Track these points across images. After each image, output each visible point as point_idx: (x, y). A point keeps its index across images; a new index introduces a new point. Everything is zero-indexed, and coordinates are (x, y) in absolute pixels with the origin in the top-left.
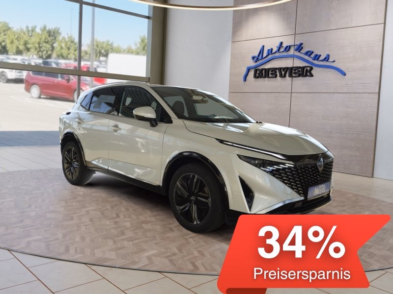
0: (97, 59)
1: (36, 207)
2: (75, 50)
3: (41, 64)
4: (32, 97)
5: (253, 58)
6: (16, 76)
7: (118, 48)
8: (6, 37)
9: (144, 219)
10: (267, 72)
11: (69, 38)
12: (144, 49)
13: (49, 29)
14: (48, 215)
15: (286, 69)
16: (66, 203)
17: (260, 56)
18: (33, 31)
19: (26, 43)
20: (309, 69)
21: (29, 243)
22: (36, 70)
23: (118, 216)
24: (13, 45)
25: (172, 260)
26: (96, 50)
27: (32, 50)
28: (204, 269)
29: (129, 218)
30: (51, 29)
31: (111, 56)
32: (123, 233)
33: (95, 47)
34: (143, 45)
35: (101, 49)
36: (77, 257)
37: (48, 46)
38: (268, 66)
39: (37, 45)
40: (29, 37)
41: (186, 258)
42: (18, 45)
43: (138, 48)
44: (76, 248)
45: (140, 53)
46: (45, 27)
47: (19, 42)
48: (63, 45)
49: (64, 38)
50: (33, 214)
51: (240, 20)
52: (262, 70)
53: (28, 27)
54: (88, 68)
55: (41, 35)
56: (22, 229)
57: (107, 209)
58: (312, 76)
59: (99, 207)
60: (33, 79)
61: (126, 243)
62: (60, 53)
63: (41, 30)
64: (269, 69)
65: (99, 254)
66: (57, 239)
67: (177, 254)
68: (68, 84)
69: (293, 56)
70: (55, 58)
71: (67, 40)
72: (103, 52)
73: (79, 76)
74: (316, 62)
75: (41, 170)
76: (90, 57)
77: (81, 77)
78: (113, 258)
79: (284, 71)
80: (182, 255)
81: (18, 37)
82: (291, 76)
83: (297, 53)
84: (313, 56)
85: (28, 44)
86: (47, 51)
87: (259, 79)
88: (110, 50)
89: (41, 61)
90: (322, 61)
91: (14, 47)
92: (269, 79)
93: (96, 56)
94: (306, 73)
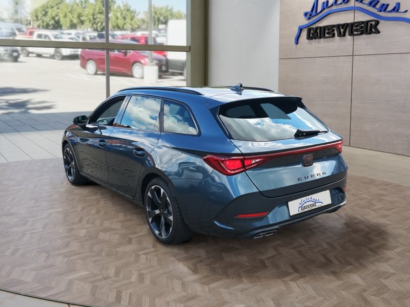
0: (156, 27)
2: (132, 20)
3: (96, 37)
4: (88, 74)
5: (306, 14)
6: (71, 51)
8: (59, 11)
9: (108, 225)
10: (323, 30)
11: (124, 6)
15: (345, 26)
16: (36, 202)
17: (314, 12)
18: (86, 2)
19: (79, 16)
20: (373, 23)
24: (66, 19)
26: (155, 18)
27: (87, 23)
31: (171, 22)
32: (67, 245)
33: (153, 14)
35: (159, 16)
37: (102, 17)
38: (323, 23)
39: (91, 17)
40: (82, 9)
42: (72, 19)
47: (72, 15)
48: (119, 15)
49: (119, 7)
52: (317, 28)
54: (146, 39)
55: (95, 6)
58: (379, 32)
59: (68, 209)
60: (89, 55)
62: (115, 24)
64: (325, 28)
68: (125, 57)
69: (354, 9)
70: (111, 30)
71: (122, 8)
72: (160, 19)
74: (382, 14)
76: (148, 27)
79: (343, 28)
81: (71, 10)
82: (351, 34)
83: (358, 4)
84: (378, 6)
85: (82, 16)
86: (102, 23)
87: (313, 41)
88: (170, 17)
89: (96, 34)
90: (391, 11)
91: (68, 20)
92: (326, 40)
93: (155, 24)
94: (371, 30)
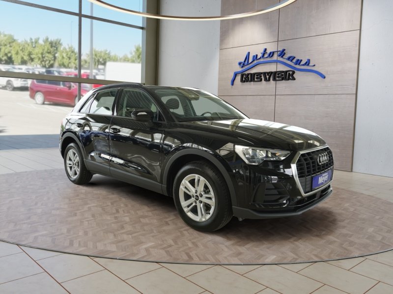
0: (96, 67)
1: (42, 205)
2: (76, 60)
3: (44, 72)
4: (37, 104)
5: (240, 64)
6: (22, 84)
7: (115, 57)
8: (11, 48)
9: (142, 214)
10: (253, 76)
11: (70, 48)
12: (139, 57)
13: (51, 41)
14: (54, 212)
15: (270, 73)
16: (70, 200)
17: (246, 62)
18: (36, 42)
19: (30, 54)
20: (291, 73)
21: (36, 238)
22: (40, 78)
23: (117, 211)
24: (18, 55)
25: (168, 251)
26: (95, 59)
27: (36, 60)
28: (198, 259)
29: (127, 213)
30: (52, 40)
31: (108, 64)
32: (122, 227)
33: (94, 56)
34: (138, 54)
35: (99, 58)
36: (81, 250)
37: (51, 56)
38: (253, 71)
39: (40, 56)
40: (32, 48)
41: (181, 250)
42: (23, 56)
43: (133, 57)
44: (79, 241)
45: (136, 61)
46: (47, 39)
47: (24, 53)
48: (65, 55)
49: (65, 49)
50: (39, 211)
51: (226, 29)
52: (248, 74)
53: (31, 39)
54: (88, 76)
55: (44, 46)
56: (30, 226)
57: (108, 206)
58: (294, 79)
59: (100, 204)
60: (37, 87)
61: (125, 237)
62: (61, 62)
63: (44, 41)
64: (254, 74)
65: (100, 246)
66: (62, 234)
67: (173, 245)
68: (70, 91)
69: (276, 62)
70: (57, 67)
71: (68, 50)
72: (101, 61)
73: (80, 83)
74: (297, 66)
75: (46, 171)
76: (89, 66)
77: (82, 84)
78: (114, 250)
79: (268, 75)
80: (177, 246)
81: (23, 48)
82: (274, 79)
83: (280, 59)
84: (294, 61)
85: (32, 54)
86: (50, 61)
87: (246, 83)
88: (108, 59)
89: (44, 70)
90: (303, 65)
91: (19, 57)
92: (255, 83)
93: (95, 64)
94: (289, 77)
